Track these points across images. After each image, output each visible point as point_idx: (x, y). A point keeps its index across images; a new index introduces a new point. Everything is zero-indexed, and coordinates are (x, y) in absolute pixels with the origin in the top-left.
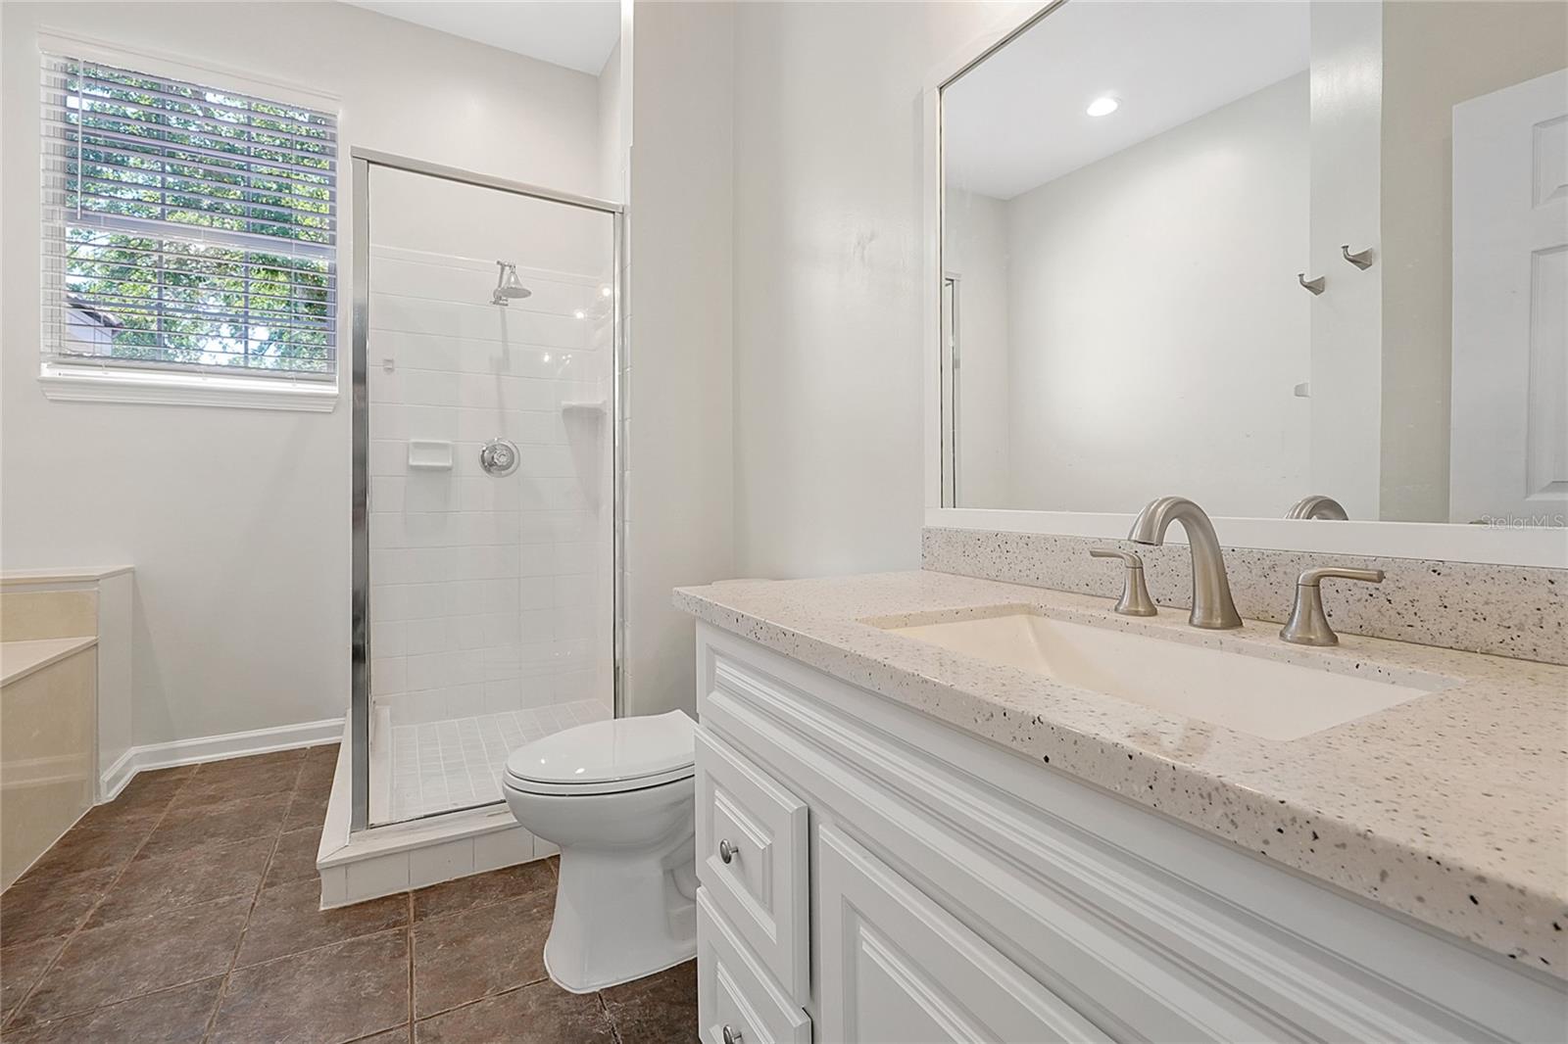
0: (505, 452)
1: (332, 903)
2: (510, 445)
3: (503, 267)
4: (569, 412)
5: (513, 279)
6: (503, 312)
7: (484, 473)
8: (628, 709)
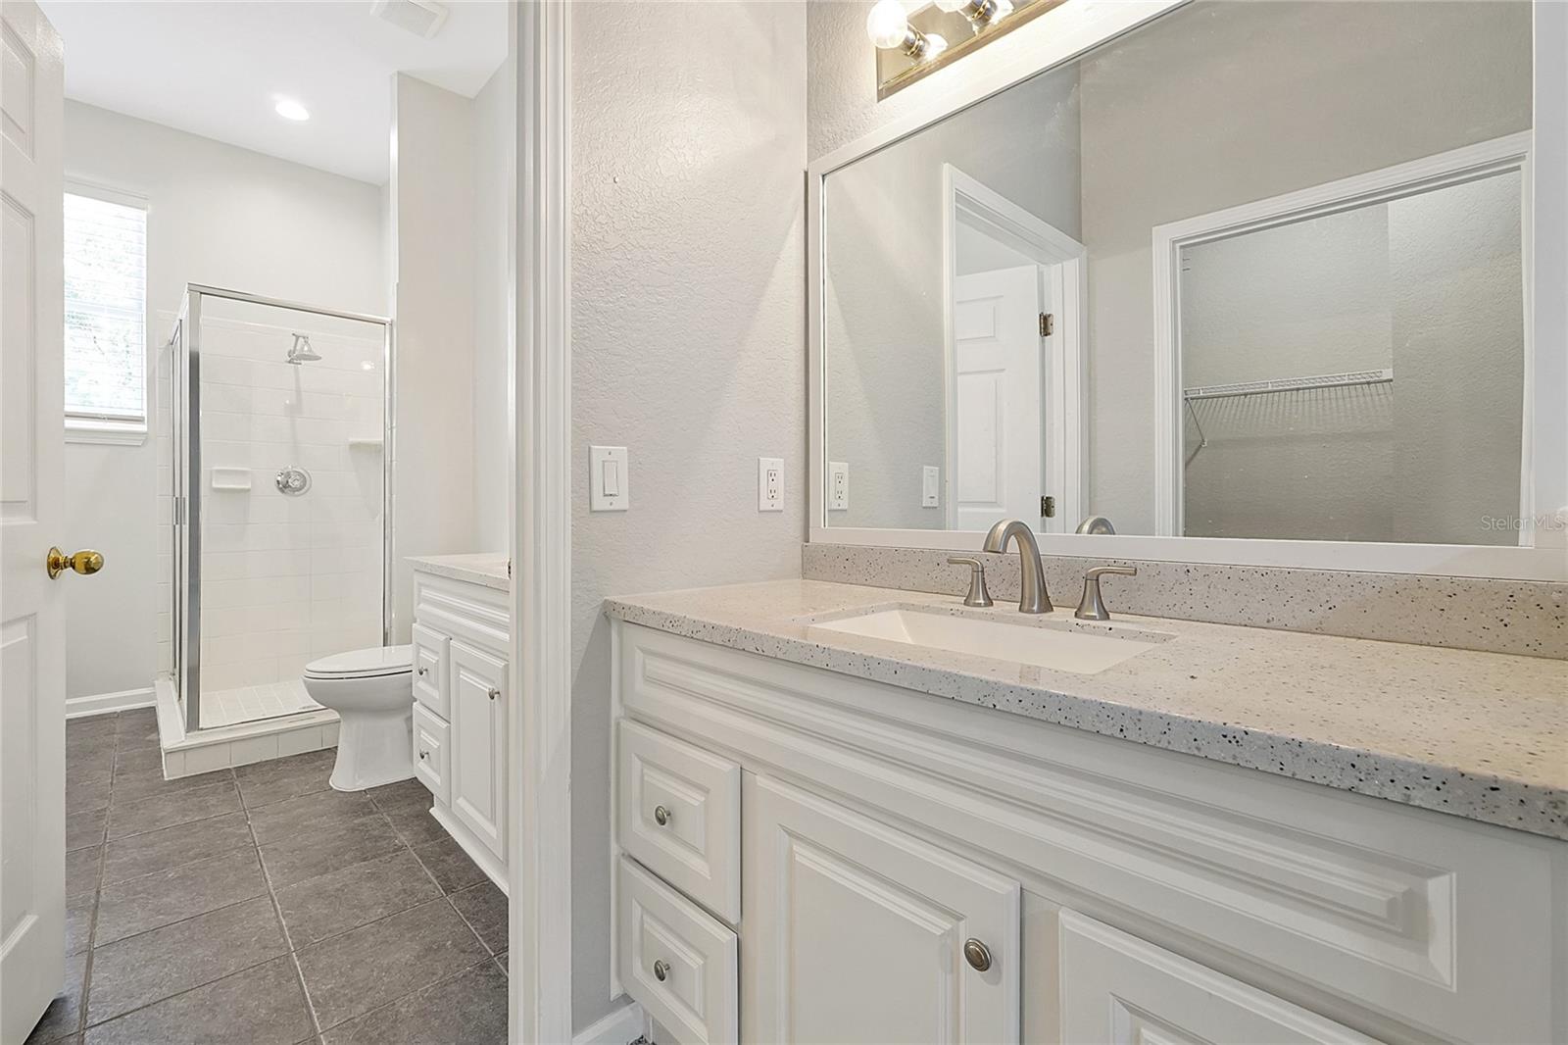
0: (298, 477)
1: (173, 776)
2: (302, 472)
3: (298, 337)
4: (355, 447)
5: (306, 348)
6: (296, 371)
7: (280, 493)
8: (394, 640)
